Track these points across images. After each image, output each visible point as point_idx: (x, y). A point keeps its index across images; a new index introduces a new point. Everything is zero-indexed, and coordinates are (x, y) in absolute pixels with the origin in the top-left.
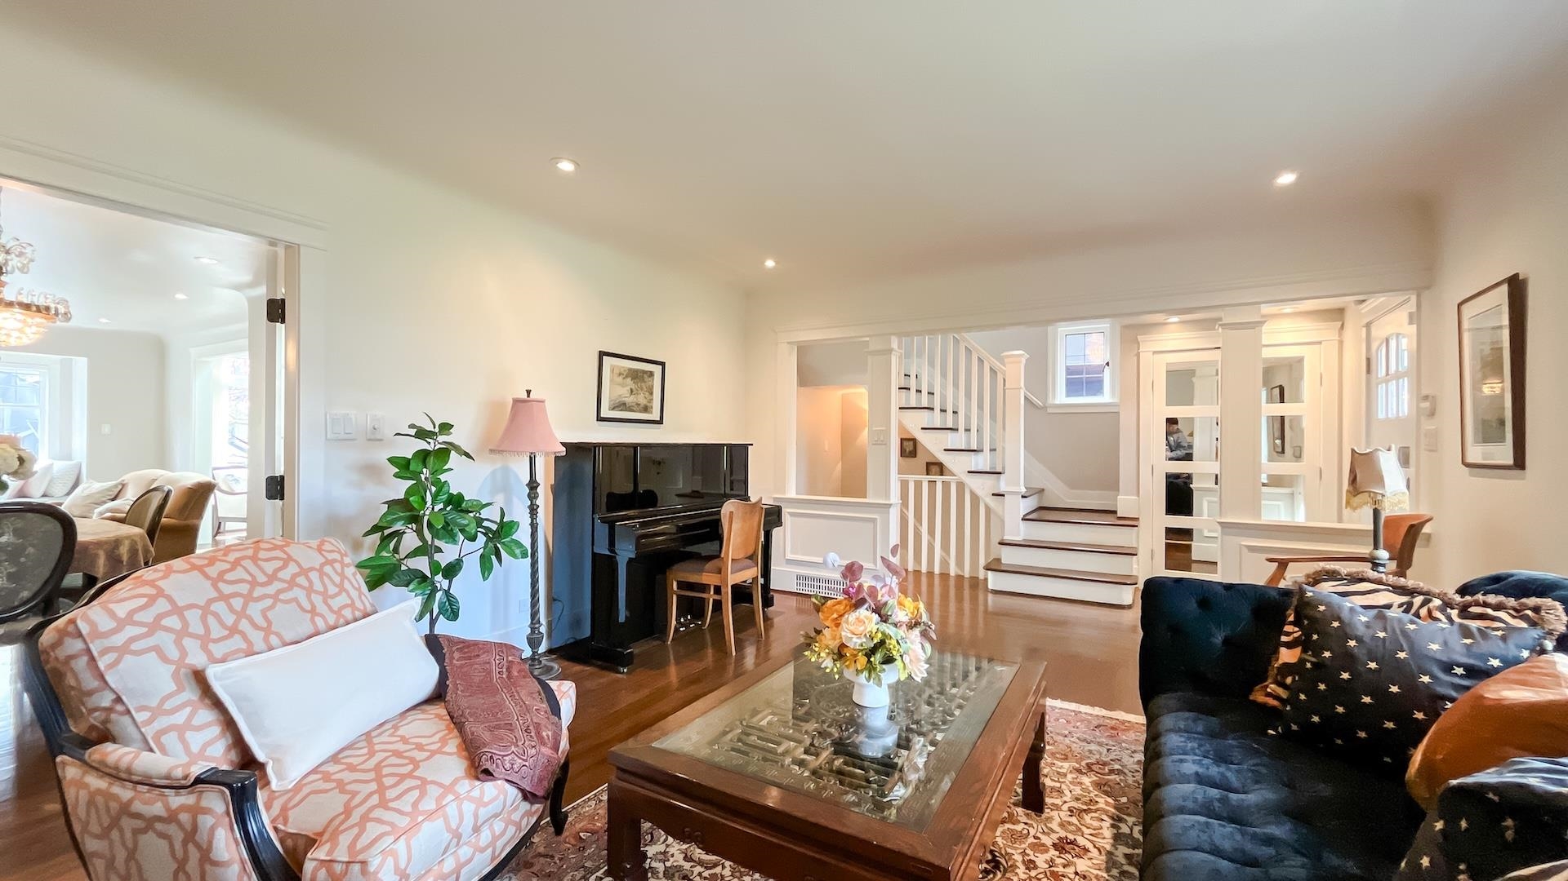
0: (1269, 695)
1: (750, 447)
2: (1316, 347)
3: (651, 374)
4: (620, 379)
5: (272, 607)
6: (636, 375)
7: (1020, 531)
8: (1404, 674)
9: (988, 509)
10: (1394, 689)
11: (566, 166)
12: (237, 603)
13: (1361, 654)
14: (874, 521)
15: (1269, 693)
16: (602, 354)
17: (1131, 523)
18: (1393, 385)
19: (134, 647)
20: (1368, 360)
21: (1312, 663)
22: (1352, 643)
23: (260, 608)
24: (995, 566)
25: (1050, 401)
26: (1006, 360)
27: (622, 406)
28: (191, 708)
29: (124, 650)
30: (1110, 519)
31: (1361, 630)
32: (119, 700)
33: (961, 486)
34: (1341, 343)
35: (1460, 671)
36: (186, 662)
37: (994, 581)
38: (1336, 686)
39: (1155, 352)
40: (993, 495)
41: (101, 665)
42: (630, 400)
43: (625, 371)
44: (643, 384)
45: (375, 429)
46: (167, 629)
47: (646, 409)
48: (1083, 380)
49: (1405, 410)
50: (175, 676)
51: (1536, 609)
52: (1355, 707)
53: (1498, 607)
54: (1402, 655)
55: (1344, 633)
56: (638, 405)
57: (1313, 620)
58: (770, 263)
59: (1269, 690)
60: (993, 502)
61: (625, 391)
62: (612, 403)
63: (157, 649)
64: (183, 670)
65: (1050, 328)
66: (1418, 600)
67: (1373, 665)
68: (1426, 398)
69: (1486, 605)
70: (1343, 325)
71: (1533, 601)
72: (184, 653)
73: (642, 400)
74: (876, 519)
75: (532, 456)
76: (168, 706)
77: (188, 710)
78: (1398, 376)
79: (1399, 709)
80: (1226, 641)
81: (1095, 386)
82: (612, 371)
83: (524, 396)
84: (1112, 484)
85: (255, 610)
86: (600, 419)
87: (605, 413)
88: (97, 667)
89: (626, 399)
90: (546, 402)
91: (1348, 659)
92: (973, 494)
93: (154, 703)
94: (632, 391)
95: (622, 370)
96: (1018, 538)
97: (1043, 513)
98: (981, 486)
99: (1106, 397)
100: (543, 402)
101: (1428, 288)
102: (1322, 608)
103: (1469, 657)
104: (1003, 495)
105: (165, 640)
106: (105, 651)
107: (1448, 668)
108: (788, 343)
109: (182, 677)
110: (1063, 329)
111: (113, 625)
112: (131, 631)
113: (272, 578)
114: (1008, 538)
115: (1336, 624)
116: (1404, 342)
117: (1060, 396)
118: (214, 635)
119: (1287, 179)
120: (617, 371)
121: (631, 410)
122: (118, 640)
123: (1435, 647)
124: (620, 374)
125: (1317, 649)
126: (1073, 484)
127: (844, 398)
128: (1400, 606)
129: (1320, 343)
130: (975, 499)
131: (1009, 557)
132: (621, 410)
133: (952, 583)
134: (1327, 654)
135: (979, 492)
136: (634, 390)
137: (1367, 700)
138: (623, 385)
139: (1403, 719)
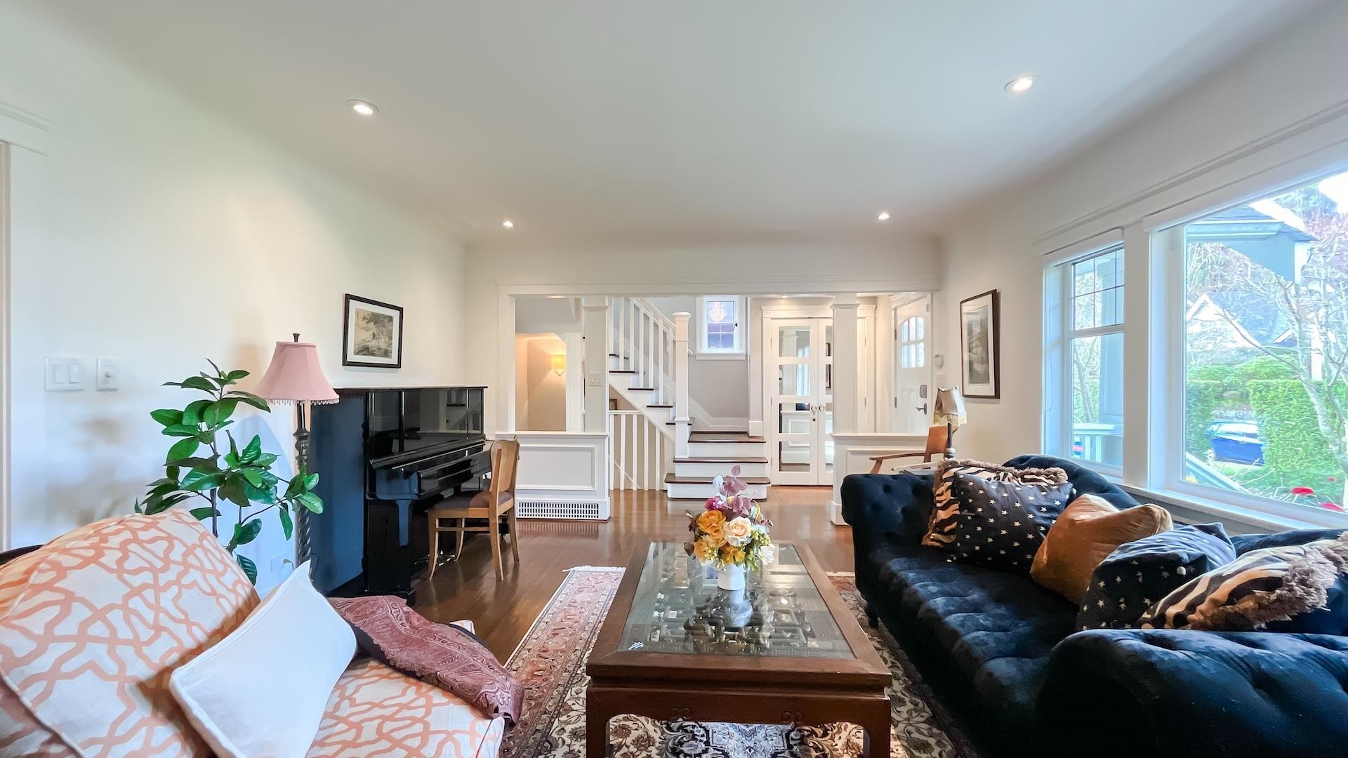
0: (933, 540)
1: (484, 389)
2: (863, 320)
3: (391, 319)
4: (363, 324)
5: (179, 595)
6: (376, 319)
7: (685, 450)
8: (1020, 514)
9: (662, 434)
10: (1017, 524)
11: (363, 109)
12: (149, 594)
13: (998, 507)
14: (591, 450)
15: (932, 538)
16: (348, 298)
17: (758, 441)
18: (913, 347)
19: (66, 668)
20: (896, 331)
21: (972, 516)
22: (992, 502)
23: (171, 598)
24: (672, 479)
25: (698, 351)
26: (676, 319)
27: (365, 350)
28: (146, 728)
29: (53, 675)
30: (744, 438)
31: (995, 494)
32: (56, 739)
33: (641, 418)
34: (875, 318)
35: (1044, 509)
36: (127, 674)
37: (672, 491)
38: (987, 527)
39: (772, 319)
40: (667, 424)
41: (27, 700)
42: (373, 344)
43: (368, 315)
44: (384, 329)
45: (108, 377)
46: (96, 639)
47: (386, 354)
48: (721, 335)
49: (922, 363)
50: (121, 692)
51: (1055, 474)
52: (998, 538)
53: (1038, 474)
54: (1018, 505)
55: (987, 497)
56: (379, 349)
57: (967, 491)
58: (508, 224)
59: (931, 537)
60: (665, 429)
61: (368, 336)
62: (357, 346)
63: (93, 666)
64: (127, 686)
65: (698, 299)
66: (1002, 474)
67: (1005, 513)
68: (937, 356)
69: (1032, 474)
70: (876, 308)
71: (1052, 469)
72: (122, 665)
73: (382, 343)
74: (594, 448)
75: (301, 404)
76: (120, 732)
77: (144, 730)
78: (917, 342)
79: (1019, 534)
80: (904, 511)
81: (728, 340)
82: (357, 315)
83: (292, 340)
84: (744, 413)
85: (166, 599)
86: (346, 363)
87: (351, 357)
88: (21, 705)
89: (369, 343)
90: (317, 347)
91: (992, 511)
92: (650, 423)
93: (104, 733)
94: (374, 336)
95: (366, 314)
96: (685, 457)
97: (697, 436)
98: (659, 417)
99: (736, 349)
100: (315, 347)
101: (938, 291)
102: (971, 484)
103: (1047, 501)
104: (675, 424)
105: (98, 652)
106: (29, 681)
107: (1039, 508)
108: (510, 295)
109: (130, 694)
110: (707, 298)
111: (31, 646)
112: (56, 650)
113: (167, 562)
114: (678, 457)
115: (981, 492)
116: (921, 320)
117: (705, 348)
118: (143, 637)
119: (884, 216)
120: (361, 316)
121: (372, 354)
122: (43, 664)
123: (1032, 498)
124: (364, 318)
125: (971, 508)
126: (717, 413)
127: (529, 343)
128: (995, 478)
129: (864, 318)
130: (652, 427)
131: (682, 471)
132: (364, 355)
133: (635, 496)
134: (980, 510)
135: (655, 422)
136: (376, 334)
137: (1004, 532)
138: (367, 330)
139: (1023, 540)
